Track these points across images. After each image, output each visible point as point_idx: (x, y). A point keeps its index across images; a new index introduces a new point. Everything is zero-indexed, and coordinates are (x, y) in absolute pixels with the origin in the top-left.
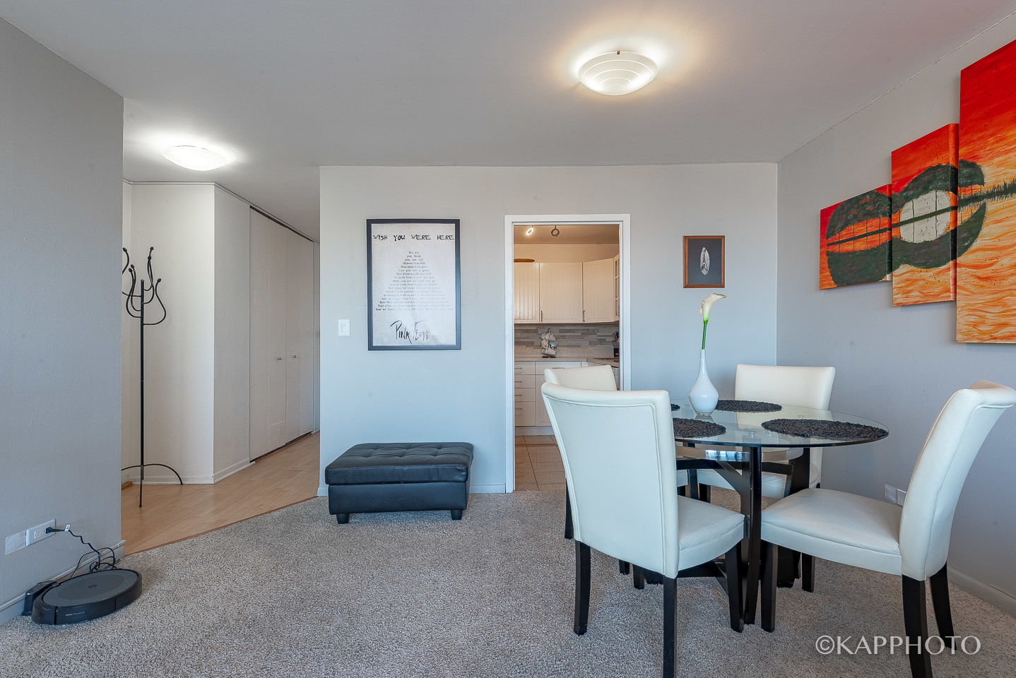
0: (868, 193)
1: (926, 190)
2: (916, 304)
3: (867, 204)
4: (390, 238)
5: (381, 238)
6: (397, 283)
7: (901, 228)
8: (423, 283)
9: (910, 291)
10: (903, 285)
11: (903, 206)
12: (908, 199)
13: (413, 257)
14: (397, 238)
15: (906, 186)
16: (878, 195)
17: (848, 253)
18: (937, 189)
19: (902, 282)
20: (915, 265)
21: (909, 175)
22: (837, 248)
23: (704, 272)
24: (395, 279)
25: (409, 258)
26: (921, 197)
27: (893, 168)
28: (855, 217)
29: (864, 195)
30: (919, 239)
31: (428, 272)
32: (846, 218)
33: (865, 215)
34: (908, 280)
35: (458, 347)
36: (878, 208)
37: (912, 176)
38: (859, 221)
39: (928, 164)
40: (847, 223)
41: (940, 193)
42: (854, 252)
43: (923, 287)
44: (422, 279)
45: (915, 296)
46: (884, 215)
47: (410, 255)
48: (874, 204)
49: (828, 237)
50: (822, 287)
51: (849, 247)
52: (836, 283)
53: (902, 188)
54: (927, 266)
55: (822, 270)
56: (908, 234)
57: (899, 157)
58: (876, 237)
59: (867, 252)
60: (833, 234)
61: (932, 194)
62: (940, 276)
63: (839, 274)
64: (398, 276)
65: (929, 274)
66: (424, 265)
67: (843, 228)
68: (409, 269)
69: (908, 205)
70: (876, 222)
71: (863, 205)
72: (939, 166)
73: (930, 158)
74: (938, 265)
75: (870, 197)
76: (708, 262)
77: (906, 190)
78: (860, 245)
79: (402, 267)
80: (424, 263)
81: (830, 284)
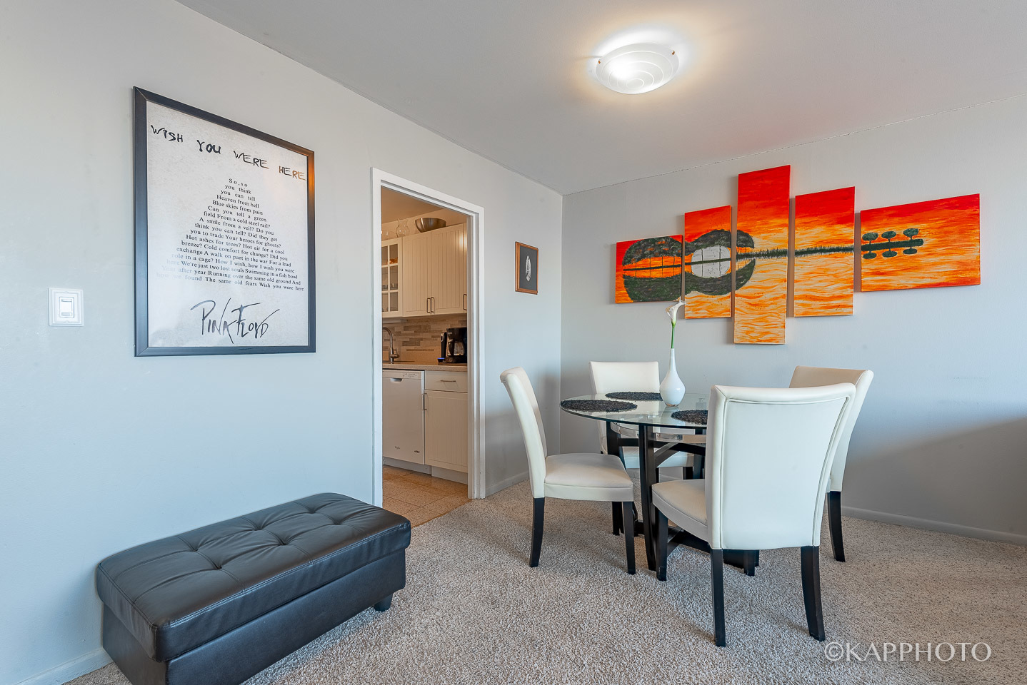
0: (664, 238)
1: (712, 244)
2: (704, 318)
3: (662, 245)
4: (190, 144)
5: (170, 137)
6: (205, 230)
7: (692, 266)
8: (255, 239)
9: (699, 309)
10: (693, 304)
11: (694, 251)
12: (698, 248)
13: (237, 189)
14: (204, 147)
15: (696, 238)
16: (672, 240)
17: (645, 278)
18: (721, 245)
19: (692, 303)
20: (703, 292)
21: (698, 231)
22: (633, 274)
23: (528, 279)
24: (201, 223)
25: (228, 190)
26: (708, 248)
27: (686, 224)
28: (651, 253)
29: (660, 238)
30: (706, 276)
31: (264, 223)
32: (643, 252)
33: (660, 253)
34: (697, 302)
35: (311, 348)
36: (673, 250)
37: (701, 233)
38: (655, 256)
39: (714, 228)
40: (644, 256)
41: (722, 248)
42: (650, 278)
43: (709, 307)
44: (254, 232)
45: (703, 312)
46: (678, 255)
47: (232, 185)
48: (670, 246)
49: (625, 263)
50: (617, 300)
51: (646, 274)
52: (632, 299)
53: (693, 239)
54: (712, 293)
55: (618, 288)
56: (697, 271)
57: (690, 217)
58: (671, 270)
59: (662, 280)
60: (629, 262)
61: (717, 248)
62: (722, 302)
63: (636, 293)
64: (206, 218)
65: (714, 299)
66: (256, 209)
67: (639, 259)
68: (230, 210)
69: (698, 252)
70: (671, 259)
71: (659, 245)
72: (722, 230)
73: (716, 224)
74: (721, 294)
75: (666, 241)
76: (530, 270)
77: (697, 241)
78: (656, 274)
79: (214, 202)
80: (258, 206)
81: (627, 300)
